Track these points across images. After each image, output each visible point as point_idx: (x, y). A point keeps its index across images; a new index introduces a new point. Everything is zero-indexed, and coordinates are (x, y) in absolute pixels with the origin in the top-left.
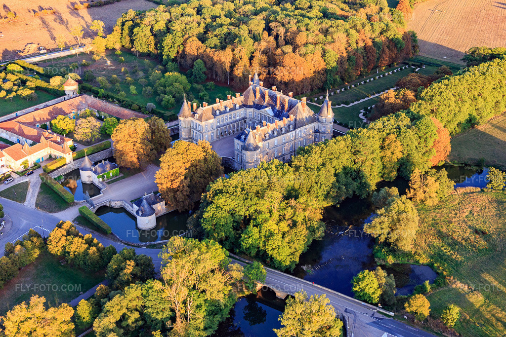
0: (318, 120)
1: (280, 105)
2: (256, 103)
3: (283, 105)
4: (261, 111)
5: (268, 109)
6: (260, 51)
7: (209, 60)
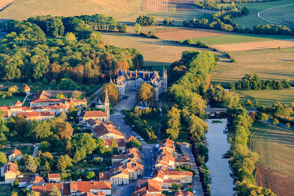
0: (162, 79)
1: (145, 76)
2: (131, 78)
3: (146, 75)
4: (136, 80)
5: (140, 78)
6: (96, 64)
7: (71, 72)
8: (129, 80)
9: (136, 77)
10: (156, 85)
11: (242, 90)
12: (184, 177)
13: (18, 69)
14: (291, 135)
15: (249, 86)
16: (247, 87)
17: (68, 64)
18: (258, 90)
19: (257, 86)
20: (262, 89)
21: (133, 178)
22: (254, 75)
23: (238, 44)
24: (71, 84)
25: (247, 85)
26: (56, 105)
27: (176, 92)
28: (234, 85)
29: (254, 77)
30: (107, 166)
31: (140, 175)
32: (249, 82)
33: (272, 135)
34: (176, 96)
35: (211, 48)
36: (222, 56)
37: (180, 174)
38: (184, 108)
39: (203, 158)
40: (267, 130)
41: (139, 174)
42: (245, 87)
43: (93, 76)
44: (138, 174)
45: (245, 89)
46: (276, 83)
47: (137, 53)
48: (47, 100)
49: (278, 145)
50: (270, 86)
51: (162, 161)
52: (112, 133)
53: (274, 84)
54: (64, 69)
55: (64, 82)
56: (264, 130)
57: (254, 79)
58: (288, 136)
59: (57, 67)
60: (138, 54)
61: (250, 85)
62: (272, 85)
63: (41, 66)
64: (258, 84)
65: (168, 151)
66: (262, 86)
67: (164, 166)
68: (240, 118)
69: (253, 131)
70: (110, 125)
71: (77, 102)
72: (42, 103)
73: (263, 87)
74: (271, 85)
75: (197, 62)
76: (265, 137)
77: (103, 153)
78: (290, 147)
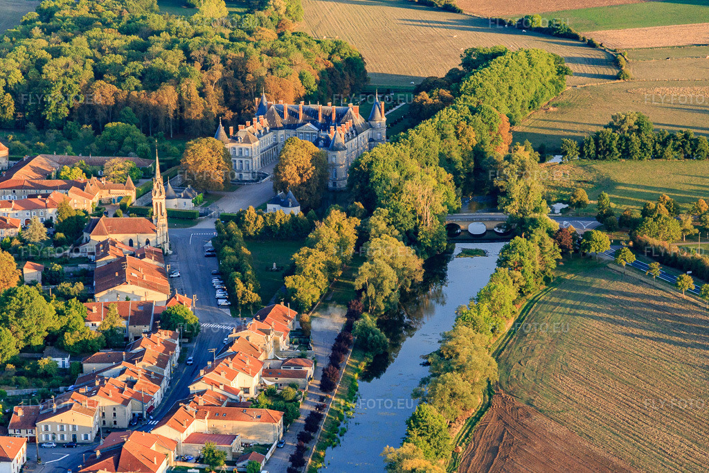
0: (371, 126)
1: (323, 117)
2: (286, 123)
3: (326, 116)
4: (299, 130)
5: (309, 124)
6: (212, 84)
7: (141, 105)
8: (281, 129)
9: (300, 121)
10: (339, 144)
11: (596, 158)
12: (255, 427)
13: (8, 94)
14: (655, 298)
15: (615, 149)
16: (611, 151)
17: (137, 82)
18: (640, 159)
19: (640, 148)
20: (653, 158)
21: (115, 422)
22: (635, 118)
23: (667, 28)
24: (127, 139)
25: (610, 145)
26: (39, 197)
27: (376, 166)
28: (575, 144)
29: (635, 124)
30: (62, 385)
31: (141, 415)
32: (617, 138)
33: (603, 295)
34: (373, 176)
35: (584, 40)
36: (602, 60)
37: (244, 416)
38: (377, 213)
39: (364, 364)
40: (598, 280)
41: (137, 412)
42: (605, 152)
43: (198, 116)
44: (134, 412)
45: (604, 158)
46: (692, 142)
47: (345, 54)
48: (32, 183)
49: (602, 328)
50: (676, 149)
51: (212, 376)
52: (133, 286)
53: (686, 143)
54: (122, 96)
55: (113, 131)
56: (589, 279)
57: (637, 127)
58: (646, 301)
59: (106, 91)
60: (348, 56)
61: (621, 145)
62: (683, 146)
63: (63, 88)
64: (642, 142)
65: (254, 343)
66: (654, 147)
67: (215, 389)
68: (518, 246)
69: (554, 285)
70: (146, 260)
71: (108, 191)
72: (14, 192)
73: (655, 152)
74: (679, 146)
75: (480, 80)
76: (578, 303)
77: (72, 344)
78: (632, 335)
